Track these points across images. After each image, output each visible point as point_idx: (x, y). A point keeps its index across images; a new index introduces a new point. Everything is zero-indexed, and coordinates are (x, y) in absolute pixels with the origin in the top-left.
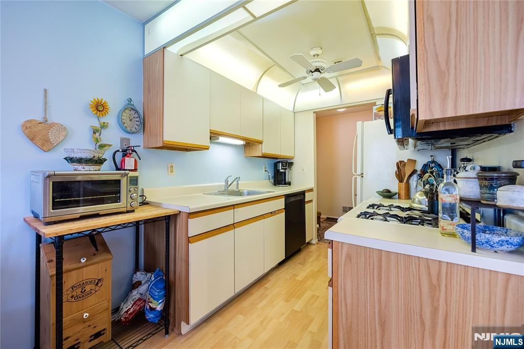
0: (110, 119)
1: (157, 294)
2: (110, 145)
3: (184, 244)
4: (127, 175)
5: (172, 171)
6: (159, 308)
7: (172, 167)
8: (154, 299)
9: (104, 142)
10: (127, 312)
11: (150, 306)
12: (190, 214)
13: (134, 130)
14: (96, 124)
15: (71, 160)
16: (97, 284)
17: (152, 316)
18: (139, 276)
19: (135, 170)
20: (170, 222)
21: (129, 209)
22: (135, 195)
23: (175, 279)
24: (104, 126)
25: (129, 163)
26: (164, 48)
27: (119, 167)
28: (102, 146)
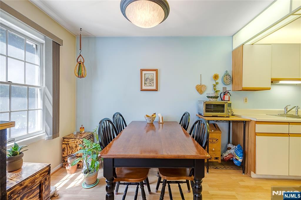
0: (219, 81)
1: (239, 154)
2: (219, 91)
3: (253, 136)
4: (227, 102)
5: (246, 101)
6: (240, 160)
7: (246, 99)
8: (238, 156)
9: (217, 90)
10: (226, 156)
11: (236, 158)
12: (257, 122)
13: (228, 83)
14: (215, 83)
15: (208, 97)
16: (217, 140)
17: (236, 162)
18: (230, 145)
19: (229, 100)
20: (246, 124)
21: (228, 116)
22: (230, 110)
23: (248, 151)
24: (217, 83)
25: (227, 98)
26: (243, 45)
27: (222, 99)
28: (216, 91)
